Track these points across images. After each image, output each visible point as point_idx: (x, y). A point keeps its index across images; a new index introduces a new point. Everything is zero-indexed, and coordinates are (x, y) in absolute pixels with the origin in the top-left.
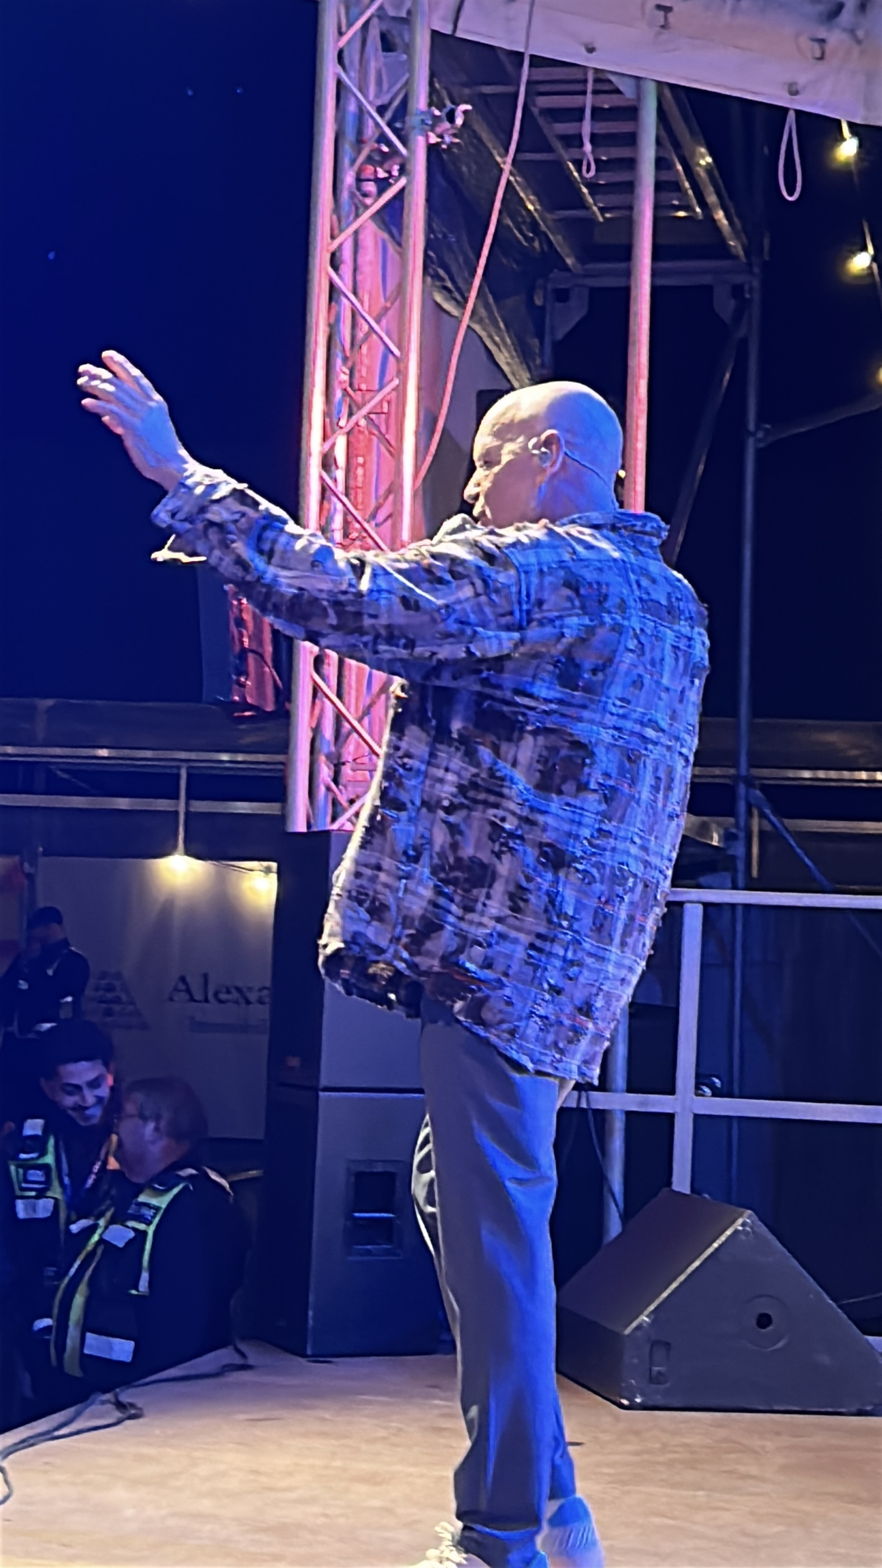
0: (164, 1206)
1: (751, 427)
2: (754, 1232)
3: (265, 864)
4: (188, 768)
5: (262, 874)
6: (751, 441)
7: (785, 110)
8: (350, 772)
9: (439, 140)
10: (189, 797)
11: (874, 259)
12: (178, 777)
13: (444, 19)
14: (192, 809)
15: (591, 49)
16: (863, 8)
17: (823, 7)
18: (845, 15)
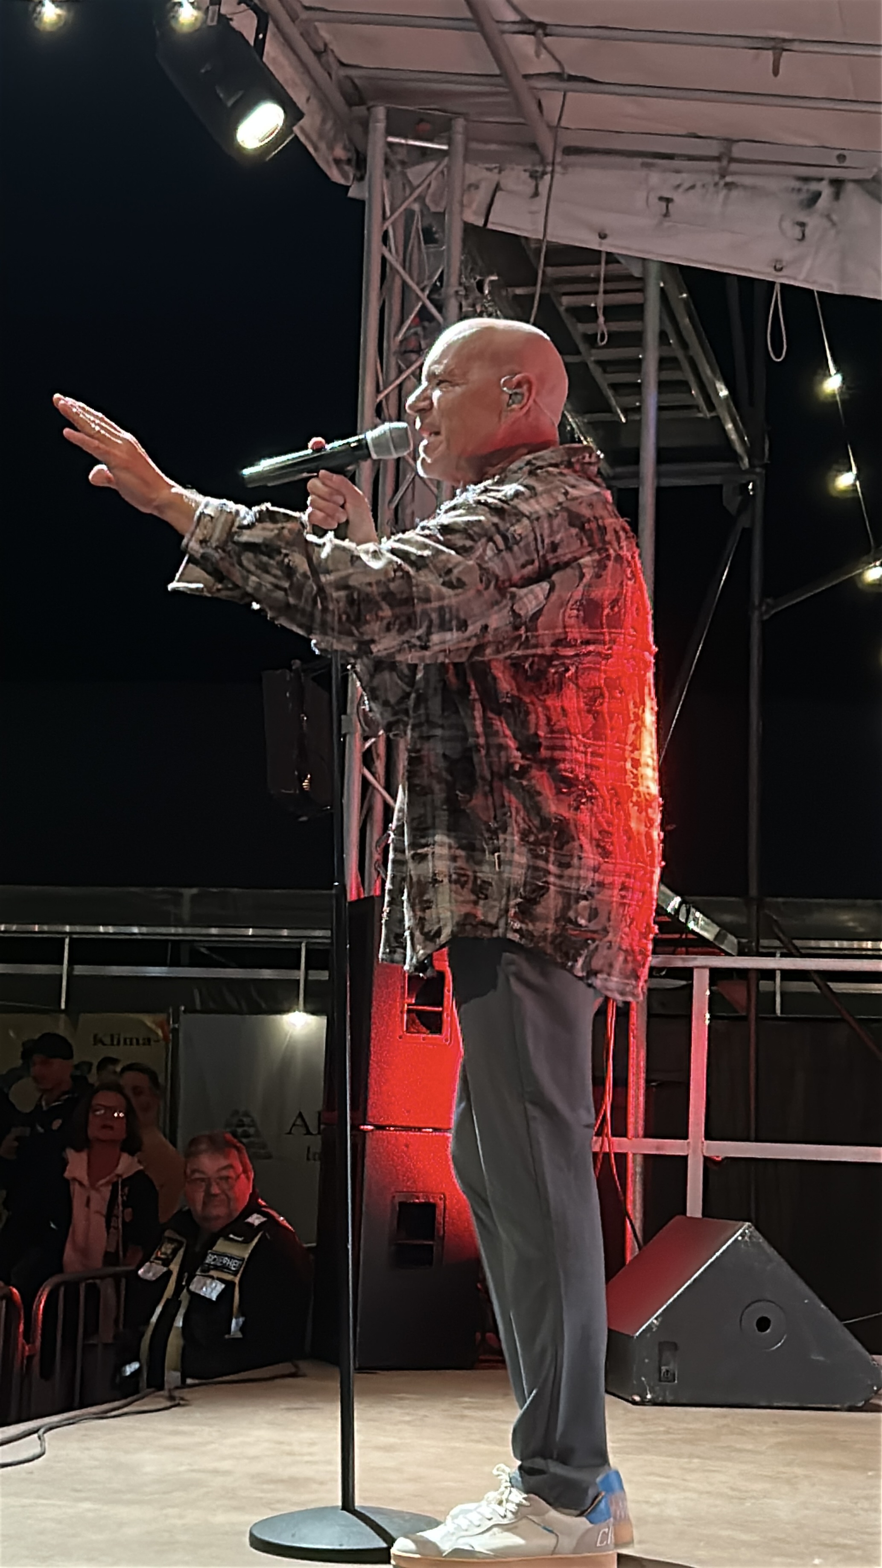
0: (246, 1256)
1: (757, 602)
2: (752, 1242)
4: (307, 944)
6: (756, 615)
7: (772, 284)
10: (307, 968)
11: (858, 477)
12: (299, 951)
13: (475, 213)
14: (310, 978)
15: (603, 236)
16: (837, 196)
17: (804, 196)
18: (822, 203)
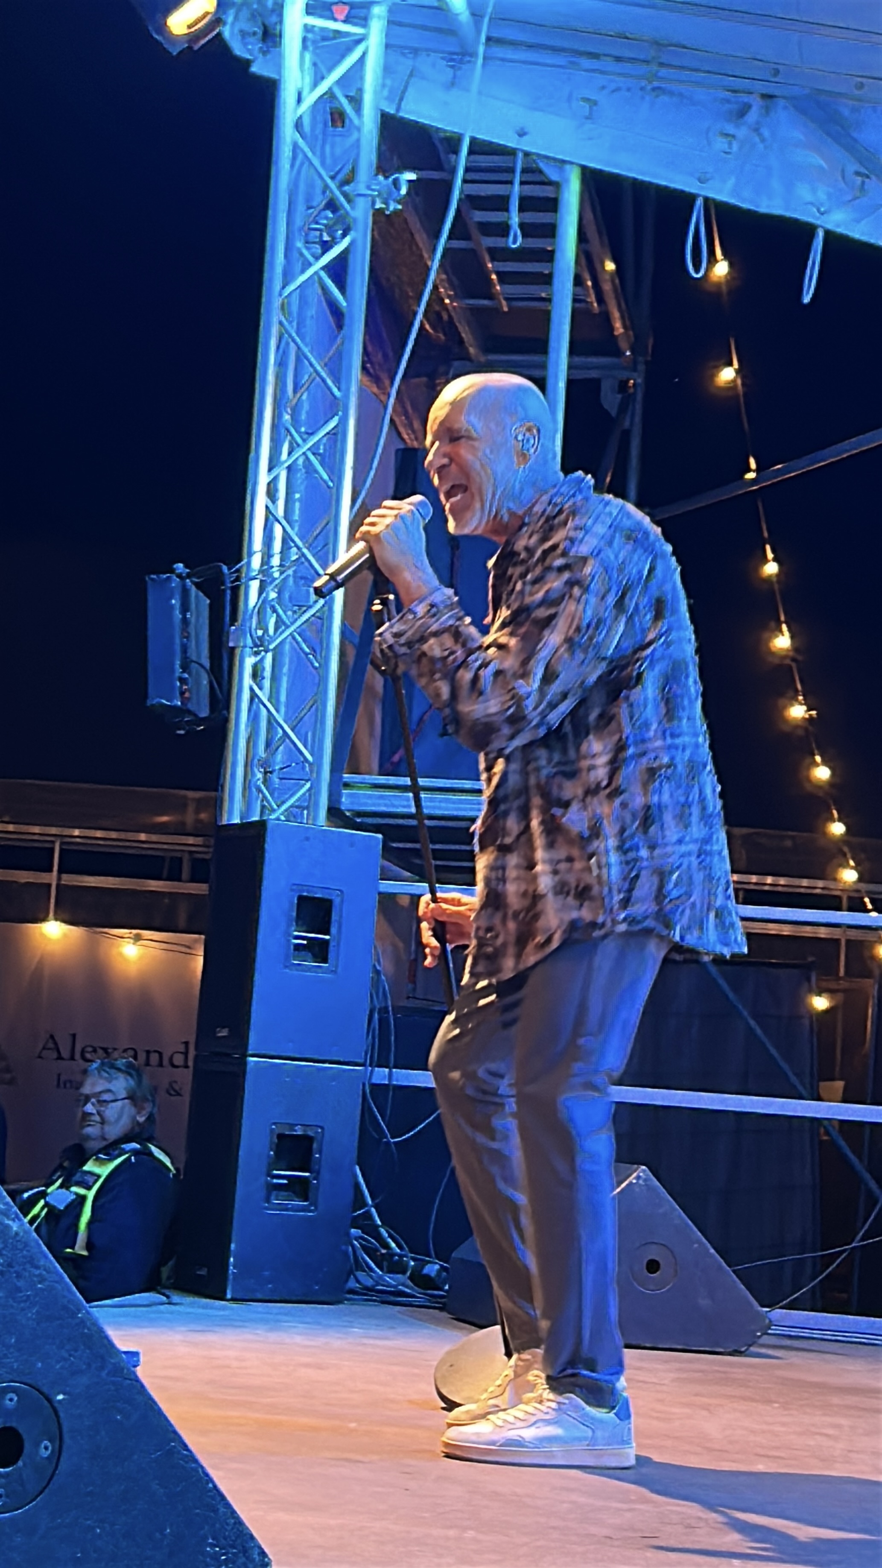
2: (647, 1185)
3: (135, 931)
4: (62, 844)
5: (132, 941)
7: (695, 196)
8: (277, 780)
9: (383, 206)
10: (60, 871)
11: (738, 372)
12: (52, 850)
13: (389, 99)
14: (62, 882)
15: (522, 134)
16: (767, 110)
17: (735, 107)
18: (753, 116)
